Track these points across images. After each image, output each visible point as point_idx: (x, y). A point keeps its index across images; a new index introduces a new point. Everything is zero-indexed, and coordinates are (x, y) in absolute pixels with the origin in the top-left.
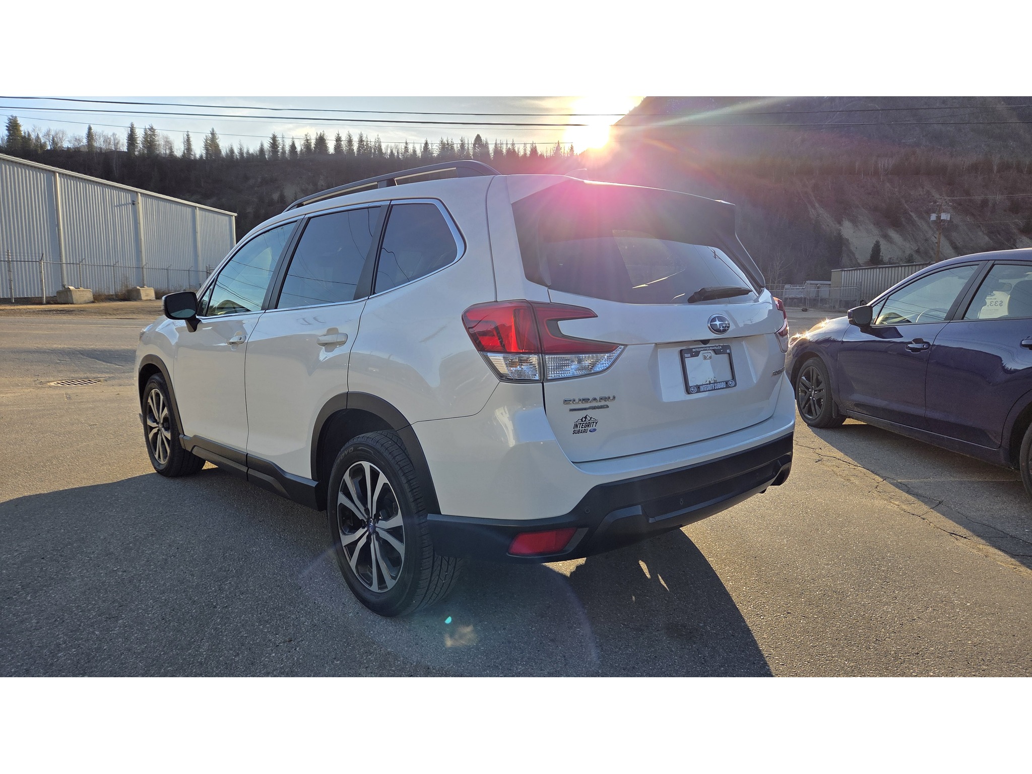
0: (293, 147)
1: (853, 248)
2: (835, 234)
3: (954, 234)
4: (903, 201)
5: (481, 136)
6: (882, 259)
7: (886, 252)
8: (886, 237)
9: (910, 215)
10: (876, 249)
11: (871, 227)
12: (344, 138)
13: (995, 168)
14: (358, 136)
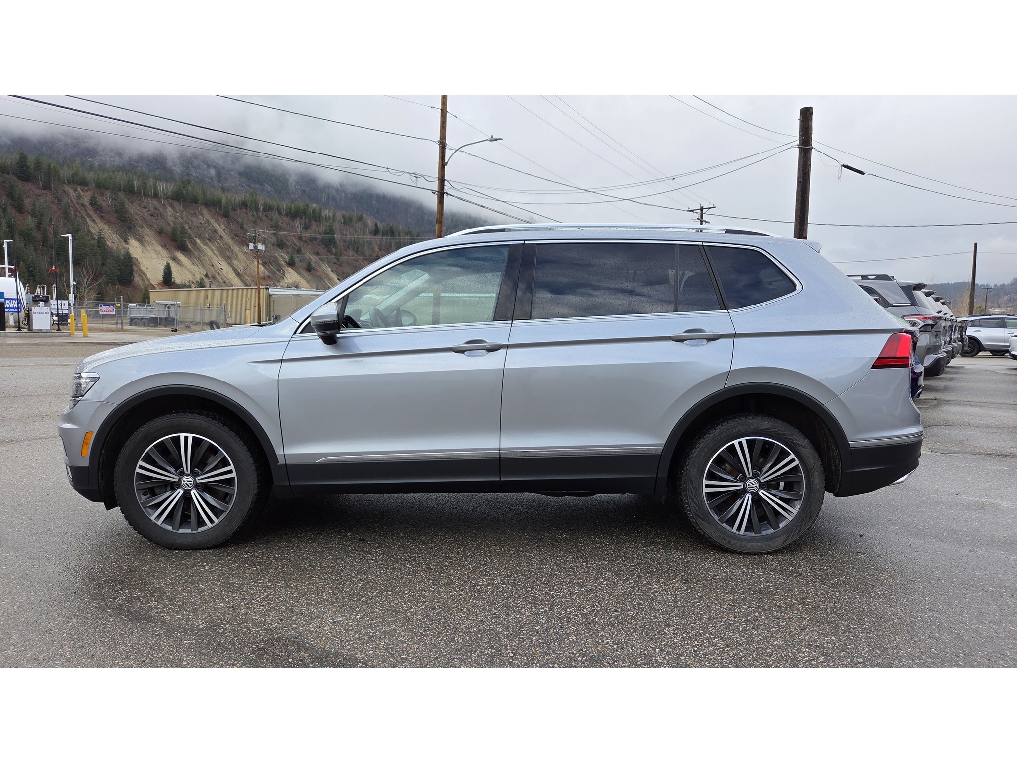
1: (143, 269)
2: (122, 252)
3: (235, 262)
4: (187, 226)
6: (175, 280)
7: (178, 276)
8: (174, 259)
9: (195, 241)
10: (168, 273)
11: (159, 248)
13: (261, 208)
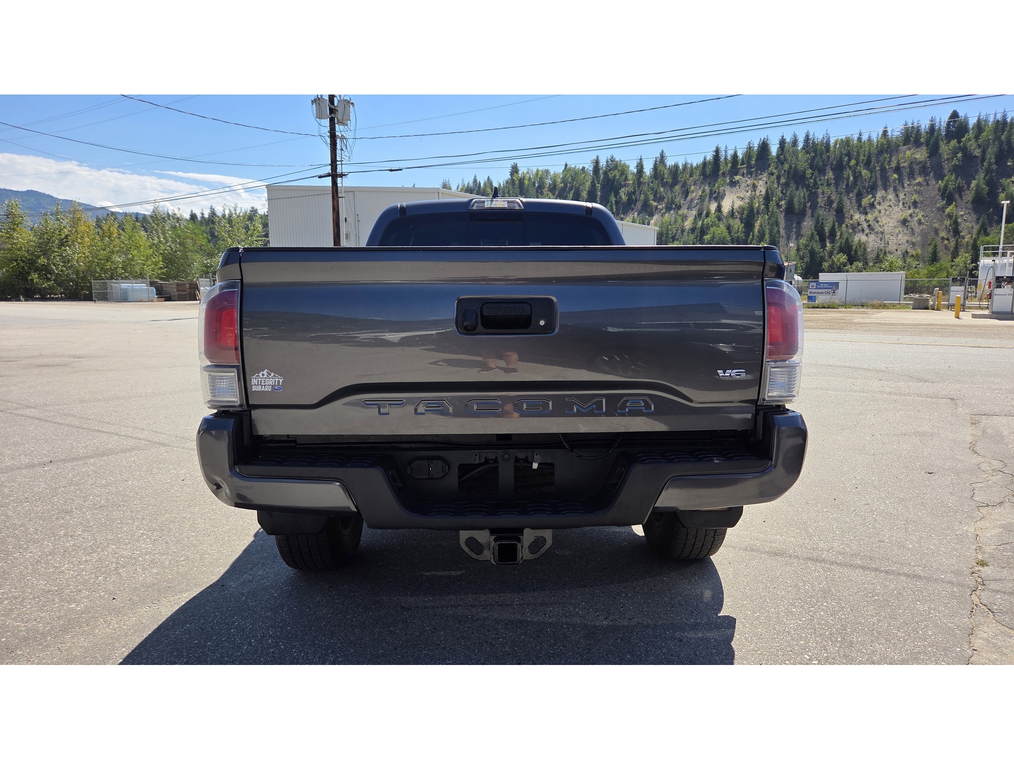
0: (735, 156)
5: (958, 111)
12: (788, 139)
14: (804, 135)
